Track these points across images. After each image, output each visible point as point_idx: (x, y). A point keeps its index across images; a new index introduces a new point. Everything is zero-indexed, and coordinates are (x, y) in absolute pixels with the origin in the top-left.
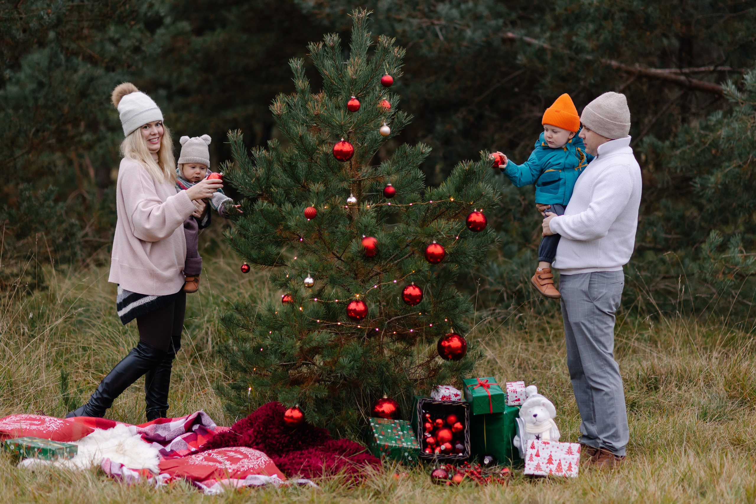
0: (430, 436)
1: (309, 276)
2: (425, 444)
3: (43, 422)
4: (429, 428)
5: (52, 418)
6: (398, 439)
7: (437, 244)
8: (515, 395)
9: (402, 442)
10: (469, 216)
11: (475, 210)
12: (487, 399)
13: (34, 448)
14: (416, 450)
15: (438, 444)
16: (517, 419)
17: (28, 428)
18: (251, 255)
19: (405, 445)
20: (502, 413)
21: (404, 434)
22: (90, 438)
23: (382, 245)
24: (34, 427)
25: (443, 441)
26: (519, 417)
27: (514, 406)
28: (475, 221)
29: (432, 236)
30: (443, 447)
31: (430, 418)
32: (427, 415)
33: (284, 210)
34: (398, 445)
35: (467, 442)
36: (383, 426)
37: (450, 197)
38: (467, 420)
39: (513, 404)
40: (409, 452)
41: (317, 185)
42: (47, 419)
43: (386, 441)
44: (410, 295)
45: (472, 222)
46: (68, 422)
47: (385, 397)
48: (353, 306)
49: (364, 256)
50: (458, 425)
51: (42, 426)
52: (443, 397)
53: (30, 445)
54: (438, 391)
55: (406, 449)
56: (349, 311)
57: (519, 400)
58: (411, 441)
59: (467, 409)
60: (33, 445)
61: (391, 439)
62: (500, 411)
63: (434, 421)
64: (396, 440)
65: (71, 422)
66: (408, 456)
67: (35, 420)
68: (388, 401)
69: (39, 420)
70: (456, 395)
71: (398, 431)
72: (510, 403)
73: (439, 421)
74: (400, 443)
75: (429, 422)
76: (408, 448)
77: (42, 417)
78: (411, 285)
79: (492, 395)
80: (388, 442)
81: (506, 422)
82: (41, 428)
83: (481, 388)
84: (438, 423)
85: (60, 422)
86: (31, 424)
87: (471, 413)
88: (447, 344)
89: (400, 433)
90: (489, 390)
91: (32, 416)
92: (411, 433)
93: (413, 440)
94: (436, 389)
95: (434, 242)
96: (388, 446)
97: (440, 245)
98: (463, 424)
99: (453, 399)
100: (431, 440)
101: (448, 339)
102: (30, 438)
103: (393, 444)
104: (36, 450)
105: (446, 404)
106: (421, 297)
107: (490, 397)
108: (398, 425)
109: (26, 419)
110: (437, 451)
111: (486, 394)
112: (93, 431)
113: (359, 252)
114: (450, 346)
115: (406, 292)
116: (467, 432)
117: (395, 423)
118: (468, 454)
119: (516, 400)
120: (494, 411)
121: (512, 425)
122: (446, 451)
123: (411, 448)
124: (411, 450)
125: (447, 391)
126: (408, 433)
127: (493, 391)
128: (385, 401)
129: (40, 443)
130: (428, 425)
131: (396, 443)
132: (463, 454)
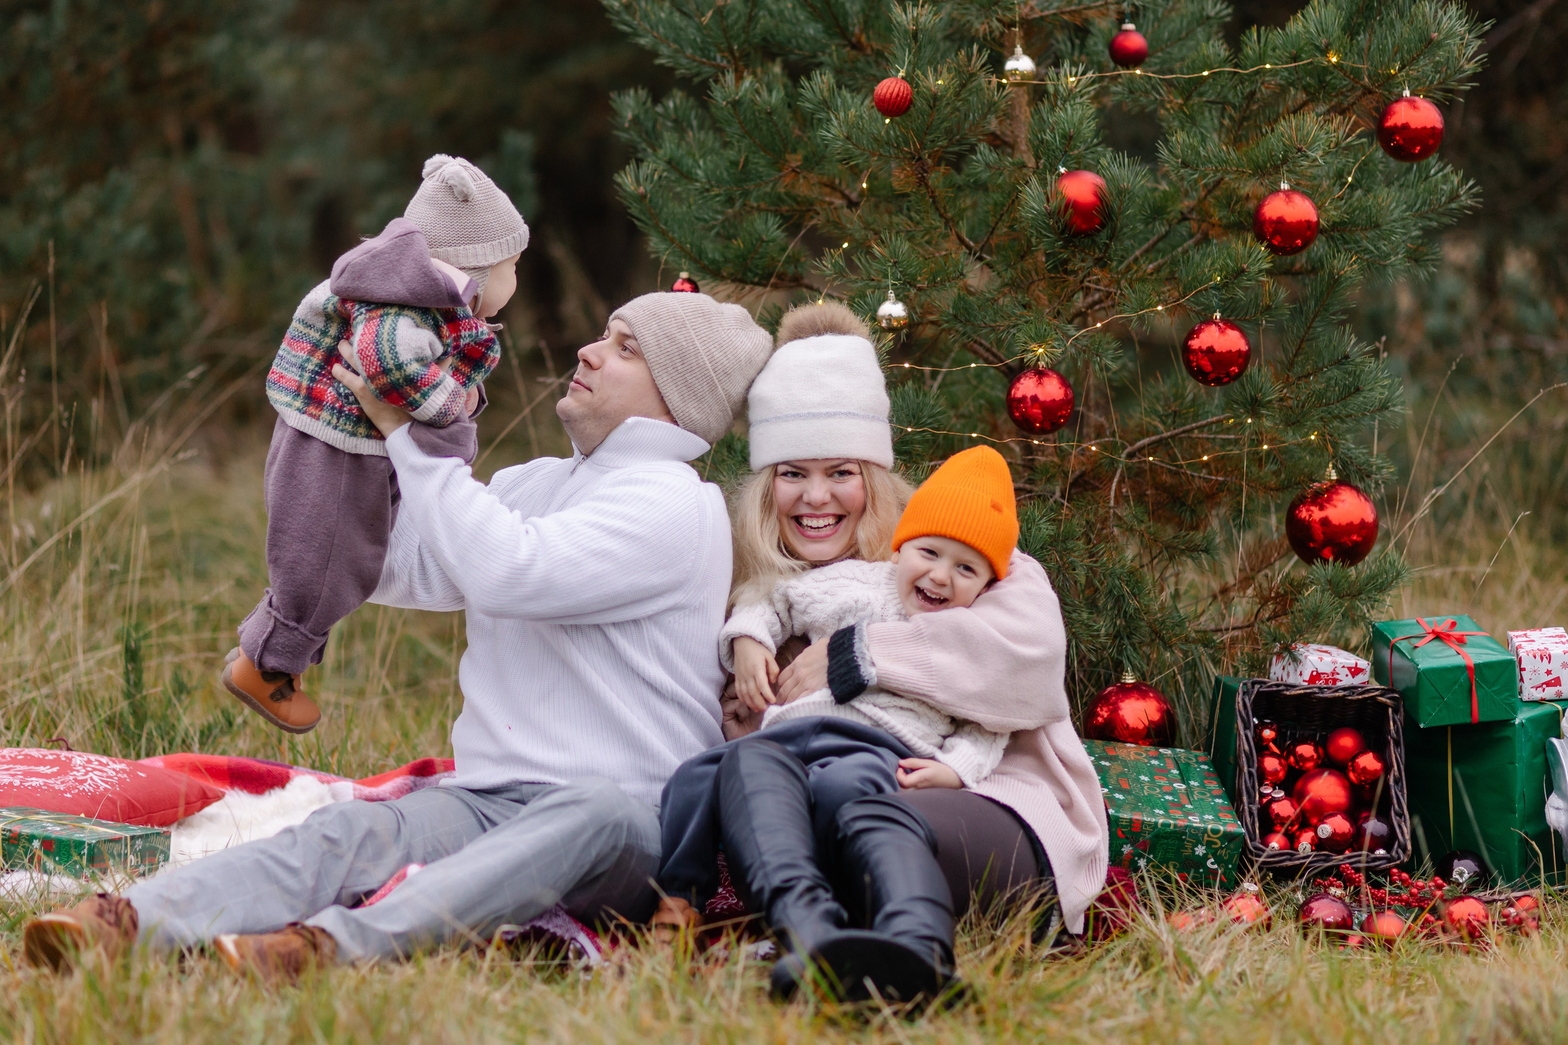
0: (1282, 794)
1: (891, 294)
2: (1268, 822)
3: (66, 767)
4: (1276, 772)
5: (93, 758)
6: (1173, 803)
7: (1293, 190)
8: (1545, 665)
9: (1188, 813)
10: (1385, 112)
11: (1407, 93)
12: (1464, 678)
13: (31, 838)
14: (1229, 837)
15: (1306, 820)
16: (1554, 740)
17: (17, 783)
18: (701, 252)
19: (1195, 821)
20: (1507, 723)
21: (1189, 791)
22: (211, 818)
23: (1121, 192)
24: (36, 782)
25: (1321, 811)
26: (1559, 736)
27: (1541, 702)
28: (1406, 127)
29: (1277, 168)
30: (1325, 830)
31: (1274, 741)
32: (1267, 733)
33: (808, 94)
34: (1176, 820)
35: (1400, 815)
36: (1125, 764)
37: (1324, 52)
38: (1397, 744)
39: (1538, 695)
40: (1209, 844)
41: (913, 12)
42: (78, 759)
43: (1135, 808)
44: (1211, 350)
45: (1396, 129)
46: (143, 768)
47: (1129, 679)
48: (1027, 387)
49: (1067, 227)
50: (1368, 761)
51: (61, 779)
52: (1315, 677)
53: (16, 828)
54: (1295, 660)
55: (1198, 836)
56: (1013, 404)
57: (1557, 682)
58: (1216, 811)
59: (1395, 711)
60: (26, 831)
61: (1151, 803)
62: (1503, 717)
63: (1286, 751)
64: (1166, 807)
65: (154, 769)
66: (1205, 857)
67: (41, 762)
68: (1139, 690)
69: (52, 763)
70: (1355, 671)
71: (1172, 781)
72: (1530, 692)
73: (1306, 750)
74: (1179, 815)
75: (1273, 755)
76: (1205, 831)
77: (64, 754)
78: (1210, 322)
79: (1478, 666)
80: (1141, 811)
81: (1523, 751)
82: (58, 784)
83: (1436, 643)
84: (1301, 758)
85: (118, 767)
86: (26, 774)
87: (1410, 723)
88: (1317, 514)
89: (1180, 786)
90: (1465, 650)
91: (34, 752)
92: (1214, 786)
93: (1222, 806)
94: (1288, 651)
95: (1285, 186)
96: (1143, 821)
97: (1304, 194)
98: (1382, 755)
99: (1346, 680)
100: (1284, 808)
101: (1321, 498)
102: (18, 812)
103: (1159, 817)
104: (36, 844)
105: (1328, 694)
106: (1242, 359)
107: (1473, 671)
108: (1170, 763)
109: (14, 761)
110: (1305, 845)
111: (1459, 661)
112: (218, 797)
113: (1050, 215)
114: (1325, 521)
115: (1195, 343)
116: (1397, 781)
117: (1159, 757)
118: (1405, 850)
119: (1548, 684)
120: (1484, 715)
121: (1540, 759)
122: (1335, 844)
123: (1215, 832)
124: (1214, 838)
125: (1327, 658)
126: (1202, 785)
127: (1479, 653)
128: (1127, 691)
129: (50, 825)
130: (1271, 764)
131: (1167, 814)
132: (1389, 850)
